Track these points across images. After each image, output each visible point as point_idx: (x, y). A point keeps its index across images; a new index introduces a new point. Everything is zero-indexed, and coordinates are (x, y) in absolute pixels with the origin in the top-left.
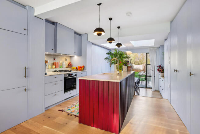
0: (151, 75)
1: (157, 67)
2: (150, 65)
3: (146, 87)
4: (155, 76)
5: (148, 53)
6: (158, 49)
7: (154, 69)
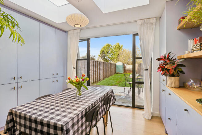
0: (144, 81)
1: (159, 59)
2: (141, 58)
3: (134, 106)
4: (151, 83)
5: (137, 34)
6: (158, 22)
7: (149, 68)
